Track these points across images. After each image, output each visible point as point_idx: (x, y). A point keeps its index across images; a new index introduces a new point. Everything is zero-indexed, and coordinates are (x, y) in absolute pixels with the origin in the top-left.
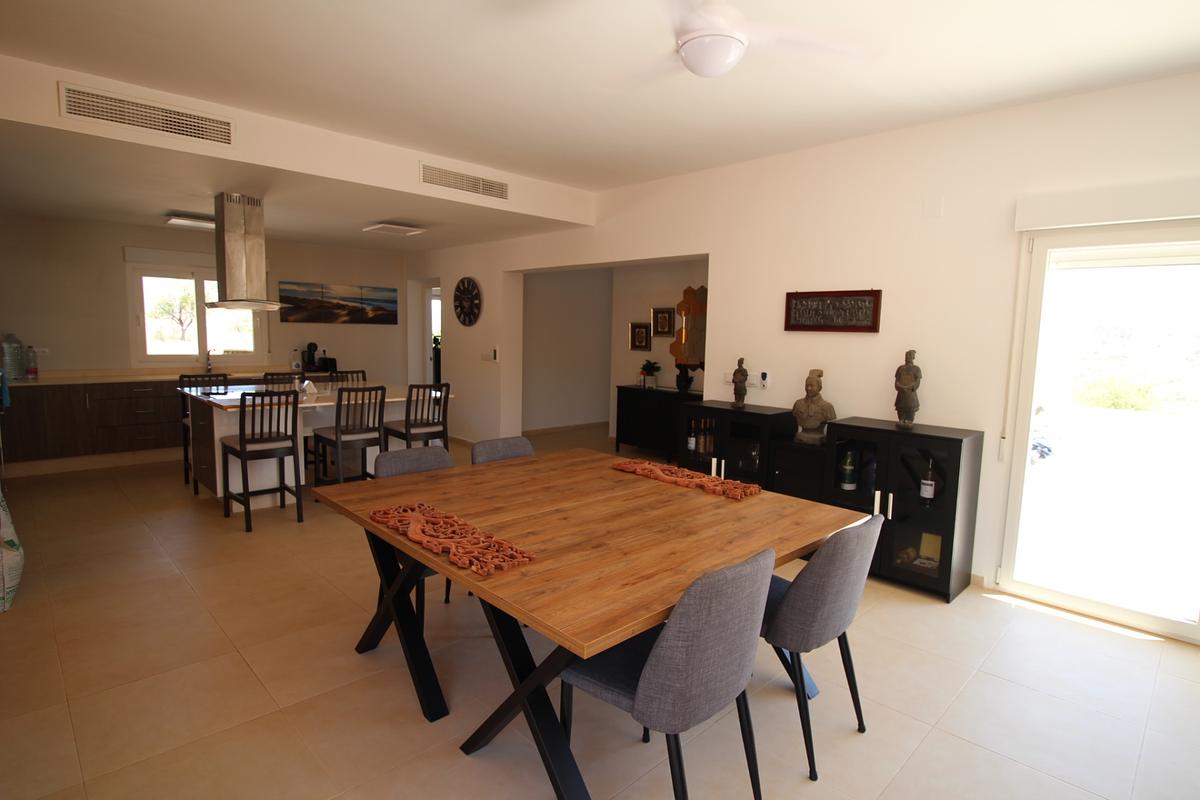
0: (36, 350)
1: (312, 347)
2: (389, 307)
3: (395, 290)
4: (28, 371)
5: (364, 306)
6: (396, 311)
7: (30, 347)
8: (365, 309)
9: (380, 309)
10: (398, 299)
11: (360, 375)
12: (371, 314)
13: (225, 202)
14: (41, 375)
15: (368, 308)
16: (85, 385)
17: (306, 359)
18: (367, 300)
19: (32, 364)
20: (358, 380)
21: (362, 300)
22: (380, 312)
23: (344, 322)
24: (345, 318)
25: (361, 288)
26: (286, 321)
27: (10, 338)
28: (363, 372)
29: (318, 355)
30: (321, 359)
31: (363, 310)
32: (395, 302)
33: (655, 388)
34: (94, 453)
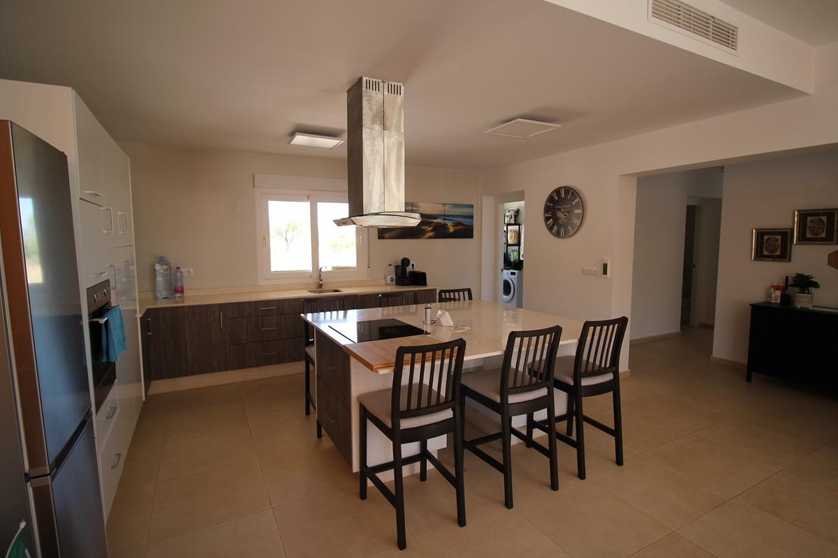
0: (183, 270)
1: (406, 262)
2: (466, 221)
3: (472, 206)
4: (176, 291)
5: (446, 222)
6: (472, 226)
7: (178, 268)
8: (446, 225)
9: (459, 224)
10: (474, 215)
11: (466, 293)
12: (451, 230)
13: (364, 88)
14: (187, 293)
15: (449, 224)
16: (220, 305)
17: (399, 274)
18: (448, 216)
19: (179, 284)
20: (464, 300)
21: (445, 217)
22: (459, 227)
23: (430, 238)
24: (431, 234)
25: (444, 205)
26: (383, 238)
27: (162, 260)
28: (469, 291)
29: (409, 269)
30: (410, 272)
31: (445, 225)
32: (471, 217)
33: (811, 308)
34: (226, 369)
